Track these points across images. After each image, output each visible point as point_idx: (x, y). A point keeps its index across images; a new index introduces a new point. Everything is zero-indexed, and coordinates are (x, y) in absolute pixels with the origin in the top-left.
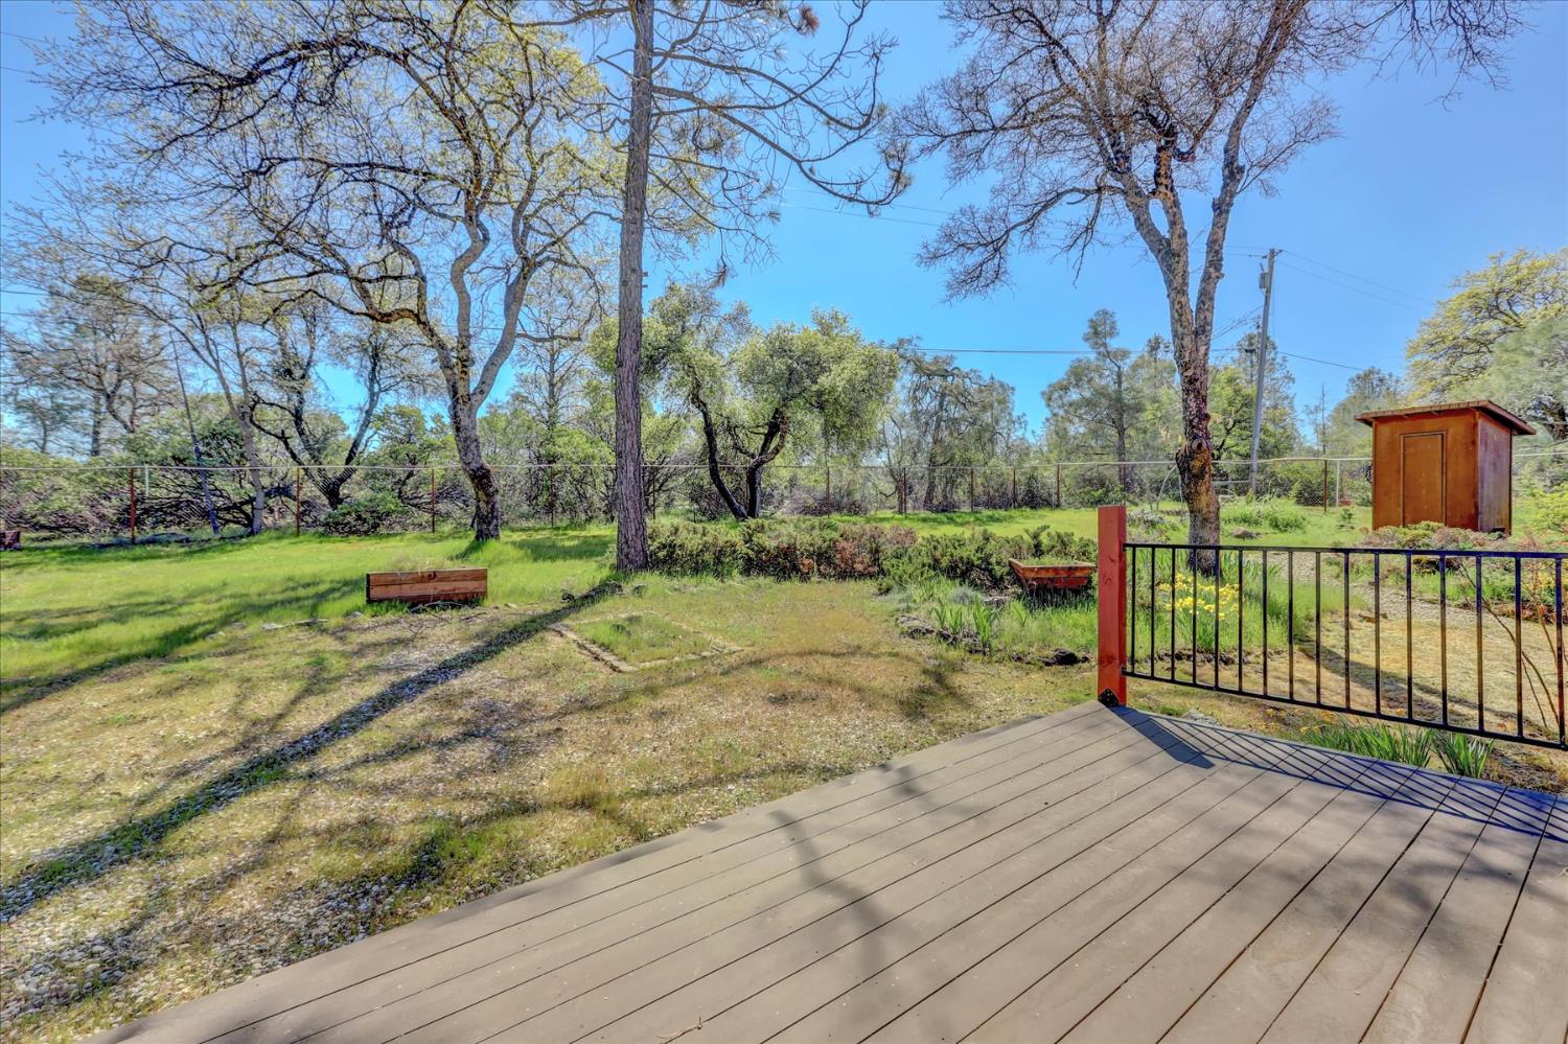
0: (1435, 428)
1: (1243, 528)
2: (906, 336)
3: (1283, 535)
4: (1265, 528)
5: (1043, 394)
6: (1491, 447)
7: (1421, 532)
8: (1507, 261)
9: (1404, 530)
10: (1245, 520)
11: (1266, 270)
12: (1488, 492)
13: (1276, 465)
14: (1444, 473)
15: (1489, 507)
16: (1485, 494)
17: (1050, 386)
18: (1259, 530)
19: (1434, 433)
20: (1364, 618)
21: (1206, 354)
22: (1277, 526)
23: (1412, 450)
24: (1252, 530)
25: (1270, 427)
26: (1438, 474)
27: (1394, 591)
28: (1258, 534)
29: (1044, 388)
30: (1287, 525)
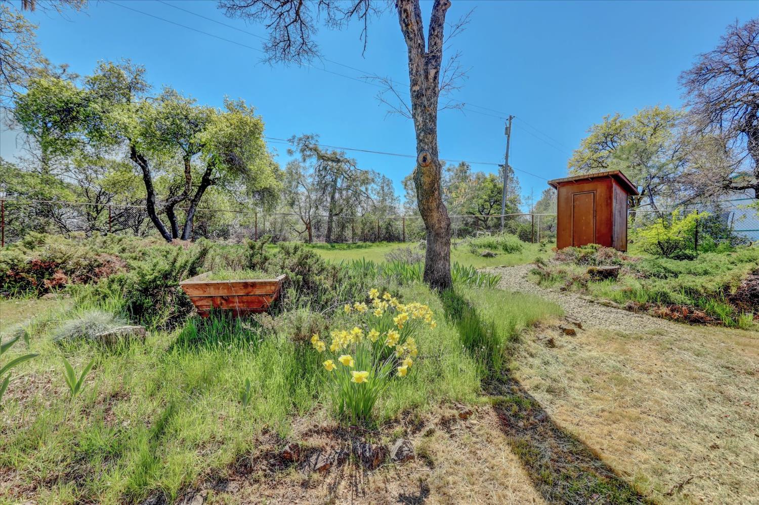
0: (590, 189)
1: (487, 251)
2: (309, 134)
3: (509, 255)
4: (500, 251)
5: (402, 182)
6: (618, 202)
7: (590, 250)
8: (611, 120)
9: (578, 249)
10: (490, 246)
11: (508, 126)
12: (617, 228)
13: (512, 223)
14: (595, 216)
15: (617, 237)
16: (616, 229)
17: (406, 178)
18: (497, 252)
19: (589, 192)
20: (564, 330)
21: (435, 78)
22: (506, 250)
23: (578, 202)
24: (493, 252)
25: (509, 204)
26: (591, 217)
27: (578, 295)
28: (496, 254)
29: (403, 180)
30: (512, 249)
